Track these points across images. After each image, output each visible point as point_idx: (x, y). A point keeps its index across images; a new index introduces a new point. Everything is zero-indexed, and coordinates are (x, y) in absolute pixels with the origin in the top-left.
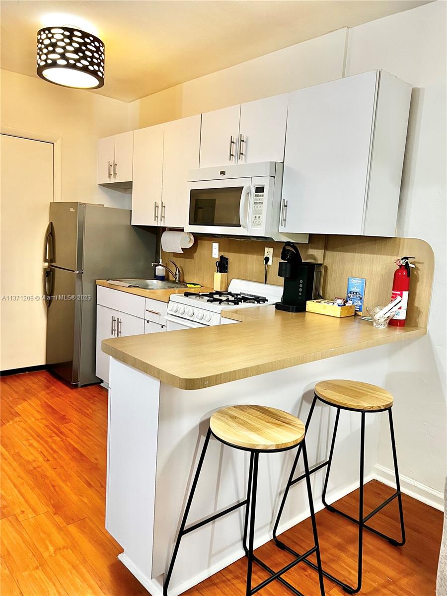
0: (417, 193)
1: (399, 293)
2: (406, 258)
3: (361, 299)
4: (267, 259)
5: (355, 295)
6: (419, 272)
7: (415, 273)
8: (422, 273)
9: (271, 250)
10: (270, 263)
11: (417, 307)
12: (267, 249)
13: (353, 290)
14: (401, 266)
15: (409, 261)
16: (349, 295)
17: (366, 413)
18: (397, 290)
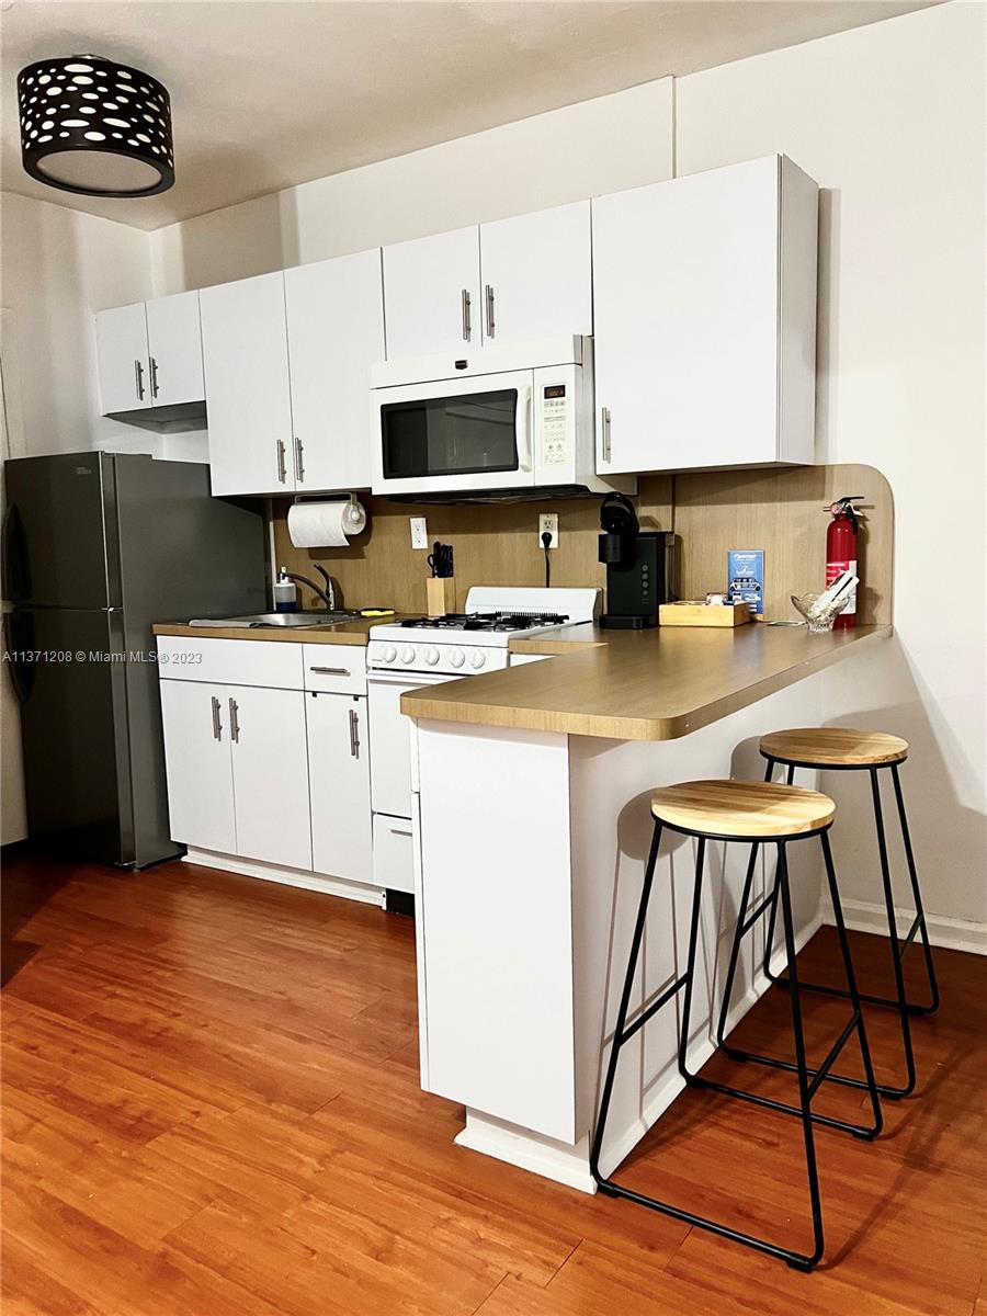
0: (844, 381)
1: (843, 565)
2: (847, 500)
3: (758, 589)
4: (547, 538)
5: (745, 584)
6: (867, 523)
7: (861, 526)
8: (874, 526)
9: (554, 518)
10: (554, 544)
11: (871, 590)
12: (543, 518)
13: (740, 574)
14: (837, 516)
15: (852, 504)
16: (733, 585)
17: (878, 770)
18: (837, 560)
